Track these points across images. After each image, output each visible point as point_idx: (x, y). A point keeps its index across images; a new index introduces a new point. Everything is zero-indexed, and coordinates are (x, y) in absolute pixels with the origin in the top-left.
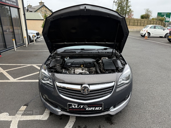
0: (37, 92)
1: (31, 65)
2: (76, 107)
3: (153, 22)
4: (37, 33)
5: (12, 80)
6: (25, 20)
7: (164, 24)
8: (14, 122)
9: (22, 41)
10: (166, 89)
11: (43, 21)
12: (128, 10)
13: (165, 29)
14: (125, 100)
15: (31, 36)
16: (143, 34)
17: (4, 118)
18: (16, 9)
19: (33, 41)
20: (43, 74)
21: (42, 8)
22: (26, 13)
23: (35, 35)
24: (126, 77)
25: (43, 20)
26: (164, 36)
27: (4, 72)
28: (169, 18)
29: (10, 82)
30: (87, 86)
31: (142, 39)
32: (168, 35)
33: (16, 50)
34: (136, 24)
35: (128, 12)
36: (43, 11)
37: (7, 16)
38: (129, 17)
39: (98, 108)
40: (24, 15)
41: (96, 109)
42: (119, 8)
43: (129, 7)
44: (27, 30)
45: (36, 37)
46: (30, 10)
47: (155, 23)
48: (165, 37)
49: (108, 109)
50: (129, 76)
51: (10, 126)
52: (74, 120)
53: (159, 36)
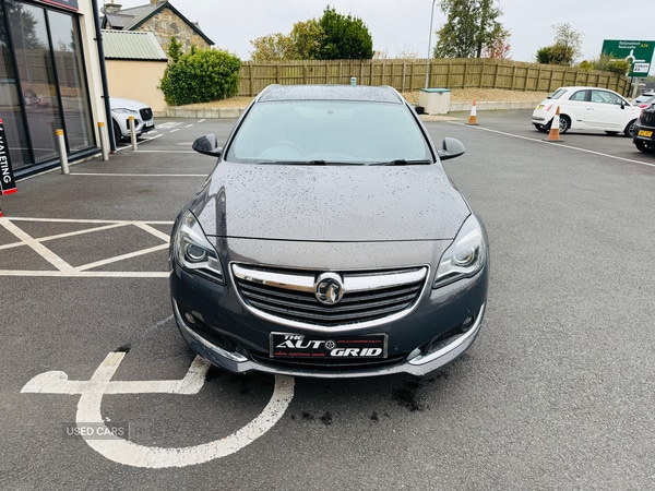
0: (158, 310)
1: (130, 223)
2: (298, 345)
3: (583, 78)
4: (144, 110)
5: (65, 269)
6: (102, 59)
7: (628, 86)
8: (89, 398)
9: (88, 140)
10: (610, 308)
11: (164, 66)
12: (489, 29)
13: (627, 104)
14: (459, 331)
15: (121, 119)
16: (545, 123)
17: (54, 386)
18: (68, 19)
19: (128, 140)
20: (185, 239)
21: (160, 16)
22: (105, 34)
23: (138, 116)
24: (465, 254)
25: (166, 61)
26: (621, 130)
27: (36, 245)
28: (649, 60)
29: (59, 278)
30: (337, 277)
31: (540, 138)
32: (638, 124)
33: (67, 171)
34: (520, 82)
35: (489, 35)
36: (164, 25)
37: (24, 45)
38: (492, 57)
39: (371, 350)
40: (99, 39)
41: (362, 354)
42: (457, 19)
43: (492, 17)
44: (106, 97)
45: (140, 126)
46: (113, 20)
47: (592, 79)
48: (627, 134)
49: (402, 358)
50: (477, 251)
51: (76, 409)
52: (290, 395)
53: (603, 129)
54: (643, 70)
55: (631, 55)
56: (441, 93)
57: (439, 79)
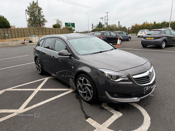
35: (42, 21)
43: (42, 17)
47: (66, 32)
54: (74, 29)
55: (71, 26)
56: (35, 37)
57: (32, 33)
